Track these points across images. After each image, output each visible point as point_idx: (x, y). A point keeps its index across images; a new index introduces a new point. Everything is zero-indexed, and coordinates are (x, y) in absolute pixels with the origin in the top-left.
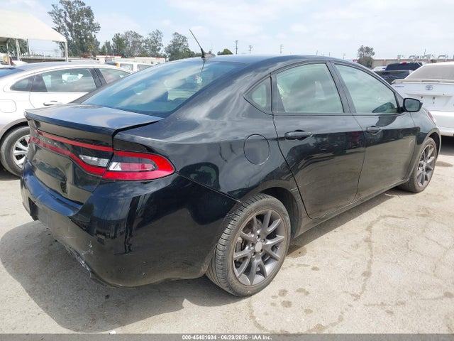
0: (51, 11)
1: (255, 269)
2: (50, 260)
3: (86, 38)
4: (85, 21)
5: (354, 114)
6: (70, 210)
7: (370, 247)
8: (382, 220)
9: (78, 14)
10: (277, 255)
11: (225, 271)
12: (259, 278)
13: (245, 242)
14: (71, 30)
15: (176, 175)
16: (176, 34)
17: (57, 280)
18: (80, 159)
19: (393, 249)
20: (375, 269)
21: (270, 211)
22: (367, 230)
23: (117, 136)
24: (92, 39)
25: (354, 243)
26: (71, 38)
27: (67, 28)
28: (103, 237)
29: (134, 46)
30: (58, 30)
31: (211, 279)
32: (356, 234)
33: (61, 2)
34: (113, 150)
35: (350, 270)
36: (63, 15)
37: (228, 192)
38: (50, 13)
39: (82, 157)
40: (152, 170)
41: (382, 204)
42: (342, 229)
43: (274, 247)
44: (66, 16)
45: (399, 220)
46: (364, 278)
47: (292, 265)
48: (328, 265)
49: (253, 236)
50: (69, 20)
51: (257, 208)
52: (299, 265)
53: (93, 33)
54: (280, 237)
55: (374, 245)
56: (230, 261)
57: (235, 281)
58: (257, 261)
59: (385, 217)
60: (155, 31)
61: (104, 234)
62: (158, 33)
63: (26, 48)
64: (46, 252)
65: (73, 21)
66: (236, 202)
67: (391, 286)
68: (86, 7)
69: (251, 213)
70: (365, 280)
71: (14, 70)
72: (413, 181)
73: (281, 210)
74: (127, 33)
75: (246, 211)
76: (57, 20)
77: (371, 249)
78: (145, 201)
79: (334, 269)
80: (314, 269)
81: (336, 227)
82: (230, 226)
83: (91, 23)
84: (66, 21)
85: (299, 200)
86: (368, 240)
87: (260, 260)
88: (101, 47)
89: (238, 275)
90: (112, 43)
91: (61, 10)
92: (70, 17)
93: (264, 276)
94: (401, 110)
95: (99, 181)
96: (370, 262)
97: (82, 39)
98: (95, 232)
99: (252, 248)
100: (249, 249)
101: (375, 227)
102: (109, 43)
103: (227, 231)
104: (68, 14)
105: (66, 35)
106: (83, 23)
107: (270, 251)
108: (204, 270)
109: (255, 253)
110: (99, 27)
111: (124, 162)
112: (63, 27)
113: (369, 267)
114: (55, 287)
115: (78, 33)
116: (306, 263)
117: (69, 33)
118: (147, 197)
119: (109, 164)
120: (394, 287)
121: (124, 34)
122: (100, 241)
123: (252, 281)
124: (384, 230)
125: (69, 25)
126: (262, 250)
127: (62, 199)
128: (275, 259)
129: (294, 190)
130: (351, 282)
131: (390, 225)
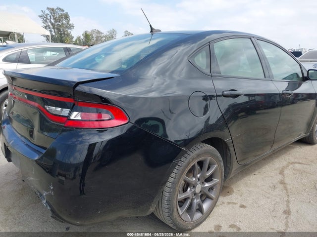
0: (40, 15)
1: (195, 207)
2: (22, 195)
3: (64, 34)
4: (64, 22)
5: (272, 80)
6: (35, 154)
7: (286, 188)
8: (291, 166)
9: (59, 17)
10: (212, 195)
11: (171, 210)
12: (198, 215)
13: (187, 185)
14: (54, 28)
15: (130, 125)
16: (126, 31)
17: (26, 213)
18: (46, 109)
19: (305, 190)
20: (293, 209)
21: (209, 158)
22: (280, 174)
23: (78, 88)
24: (68, 35)
25: (271, 185)
26: (54, 34)
27: (51, 26)
28: (64, 179)
29: (97, 40)
30: (46, 27)
31: (157, 216)
32: (272, 177)
33: (48, 8)
34: (74, 101)
35: (273, 209)
36: (49, 18)
37: (175, 141)
38: (40, 16)
39: (47, 108)
40: (109, 120)
41: (288, 153)
42: (259, 173)
43: (211, 189)
44: (51, 18)
45: (305, 166)
46: (285, 216)
47: (223, 203)
48: (253, 203)
49: (194, 179)
50: (53, 21)
51: (198, 156)
52: (229, 203)
53: (69, 31)
54: (216, 180)
55: (288, 187)
56: (175, 202)
57: (178, 219)
58: (197, 201)
59: (293, 163)
60: (112, 30)
61: (64, 176)
62: (114, 31)
63: (22, 40)
64: (21, 187)
65: (56, 22)
66: (181, 149)
67: (310, 224)
68: (64, 12)
69: (193, 159)
70: (286, 218)
71: (6, 47)
72: (312, 135)
73: (218, 157)
74: (92, 31)
75: (189, 158)
76: (45, 21)
77: (287, 190)
78: (102, 148)
79: (259, 206)
80: (242, 206)
81: (255, 170)
82: (175, 171)
83: (68, 24)
84: (51, 22)
85: (232, 149)
86: (282, 182)
87: (199, 200)
88: (74, 40)
89: (181, 214)
90: (82, 37)
91: (47, 14)
92: (54, 19)
93: (202, 213)
94: (305, 79)
95: (61, 128)
96: (288, 202)
97: (61, 34)
98: (57, 174)
99: (193, 190)
100: (190, 190)
101: (286, 172)
102: (80, 37)
103: (173, 175)
104: (52, 17)
105: (51, 31)
106: (62, 24)
107: (207, 192)
108: (152, 210)
109: (195, 194)
110: (73, 26)
111: (83, 112)
112: (49, 26)
113: (288, 206)
114: (25, 218)
115: (59, 30)
116: (235, 202)
117: (53, 30)
118: (104, 144)
119: (70, 114)
120: (313, 225)
121: (90, 31)
122: (61, 182)
123: (192, 218)
124: (294, 174)
125: (52, 24)
126: (201, 192)
127: (30, 144)
128: (211, 198)
129: (228, 140)
130: (275, 219)
131: (298, 170)
